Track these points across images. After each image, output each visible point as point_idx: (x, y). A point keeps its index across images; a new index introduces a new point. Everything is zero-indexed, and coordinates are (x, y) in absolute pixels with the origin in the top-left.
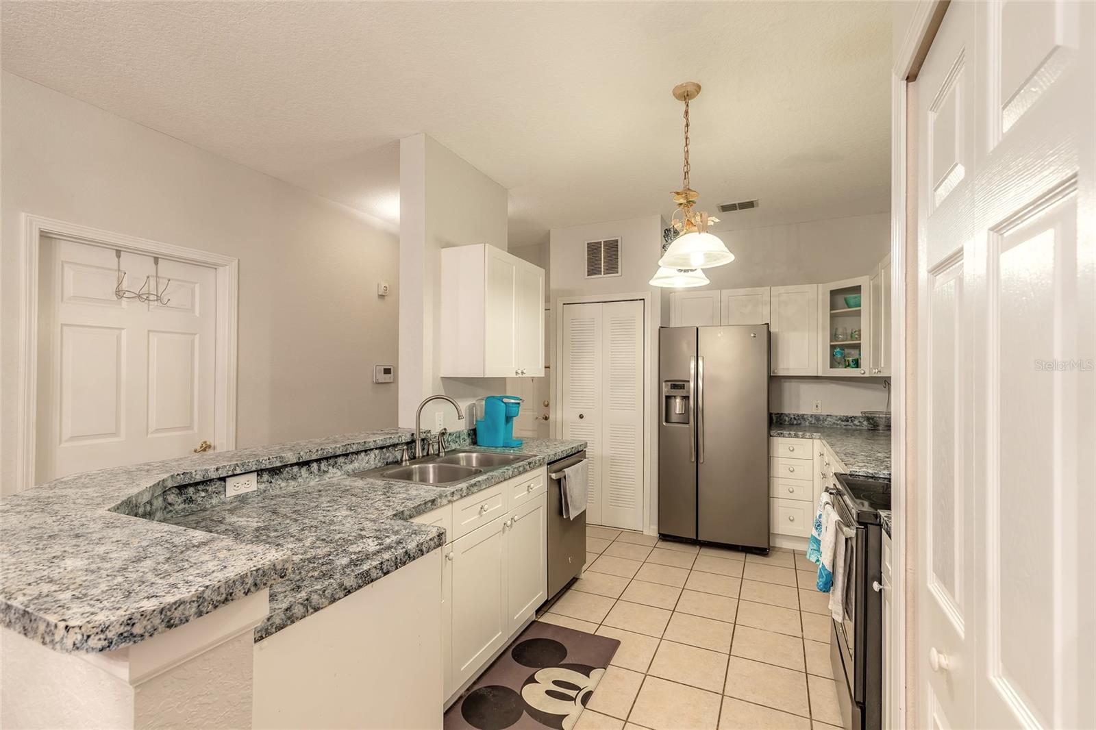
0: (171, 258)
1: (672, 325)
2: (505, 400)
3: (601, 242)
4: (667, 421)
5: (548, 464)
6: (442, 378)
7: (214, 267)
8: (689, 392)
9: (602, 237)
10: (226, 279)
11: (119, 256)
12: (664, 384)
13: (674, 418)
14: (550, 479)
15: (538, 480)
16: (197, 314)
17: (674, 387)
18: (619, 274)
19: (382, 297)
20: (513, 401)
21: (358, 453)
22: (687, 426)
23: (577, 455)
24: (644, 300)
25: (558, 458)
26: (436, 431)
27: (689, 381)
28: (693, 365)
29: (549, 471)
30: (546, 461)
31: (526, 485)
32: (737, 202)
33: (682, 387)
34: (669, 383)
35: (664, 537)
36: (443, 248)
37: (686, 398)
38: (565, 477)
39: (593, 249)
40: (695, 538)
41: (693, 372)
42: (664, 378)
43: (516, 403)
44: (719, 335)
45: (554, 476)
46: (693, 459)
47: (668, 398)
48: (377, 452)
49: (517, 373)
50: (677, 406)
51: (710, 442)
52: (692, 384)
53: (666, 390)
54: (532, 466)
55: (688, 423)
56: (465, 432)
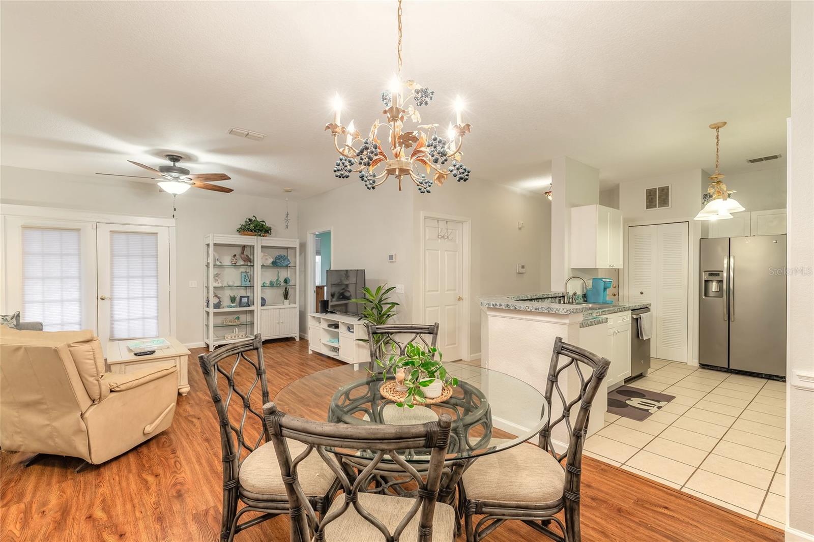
0: (453, 221)
1: (710, 237)
2: (603, 280)
3: (656, 188)
4: (706, 295)
5: (632, 310)
6: (572, 269)
7: (462, 222)
8: (723, 278)
9: (657, 185)
10: (467, 228)
11: (438, 222)
12: (703, 273)
13: (711, 294)
14: (633, 318)
15: (627, 317)
16: (457, 242)
17: (711, 275)
18: (670, 206)
19: (520, 228)
20: (608, 280)
21: (545, 298)
22: (721, 299)
23: (646, 309)
24: (688, 222)
25: (636, 308)
26: (571, 293)
27: (723, 271)
28: (726, 261)
29: (632, 314)
30: (631, 308)
31: (622, 318)
32: (762, 157)
33: (718, 275)
34: (708, 273)
35: (703, 366)
36: (572, 207)
37: (721, 282)
38: (640, 318)
39: (651, 194)
40: (727, 367)
41: (725, 266)
42: (703, 269)
43: (609, 281)
44: (747, 242)
45: (635, 317)
46: (726, 318)
47: (706, 281)
48: (550, 299)
49: (610, 266)
50: (714, 286)
51: (739, 310)
52: (725, 275)
53: (705, 277)
54: (624, 309)
55: (722, 297)
56: (581, 295)
